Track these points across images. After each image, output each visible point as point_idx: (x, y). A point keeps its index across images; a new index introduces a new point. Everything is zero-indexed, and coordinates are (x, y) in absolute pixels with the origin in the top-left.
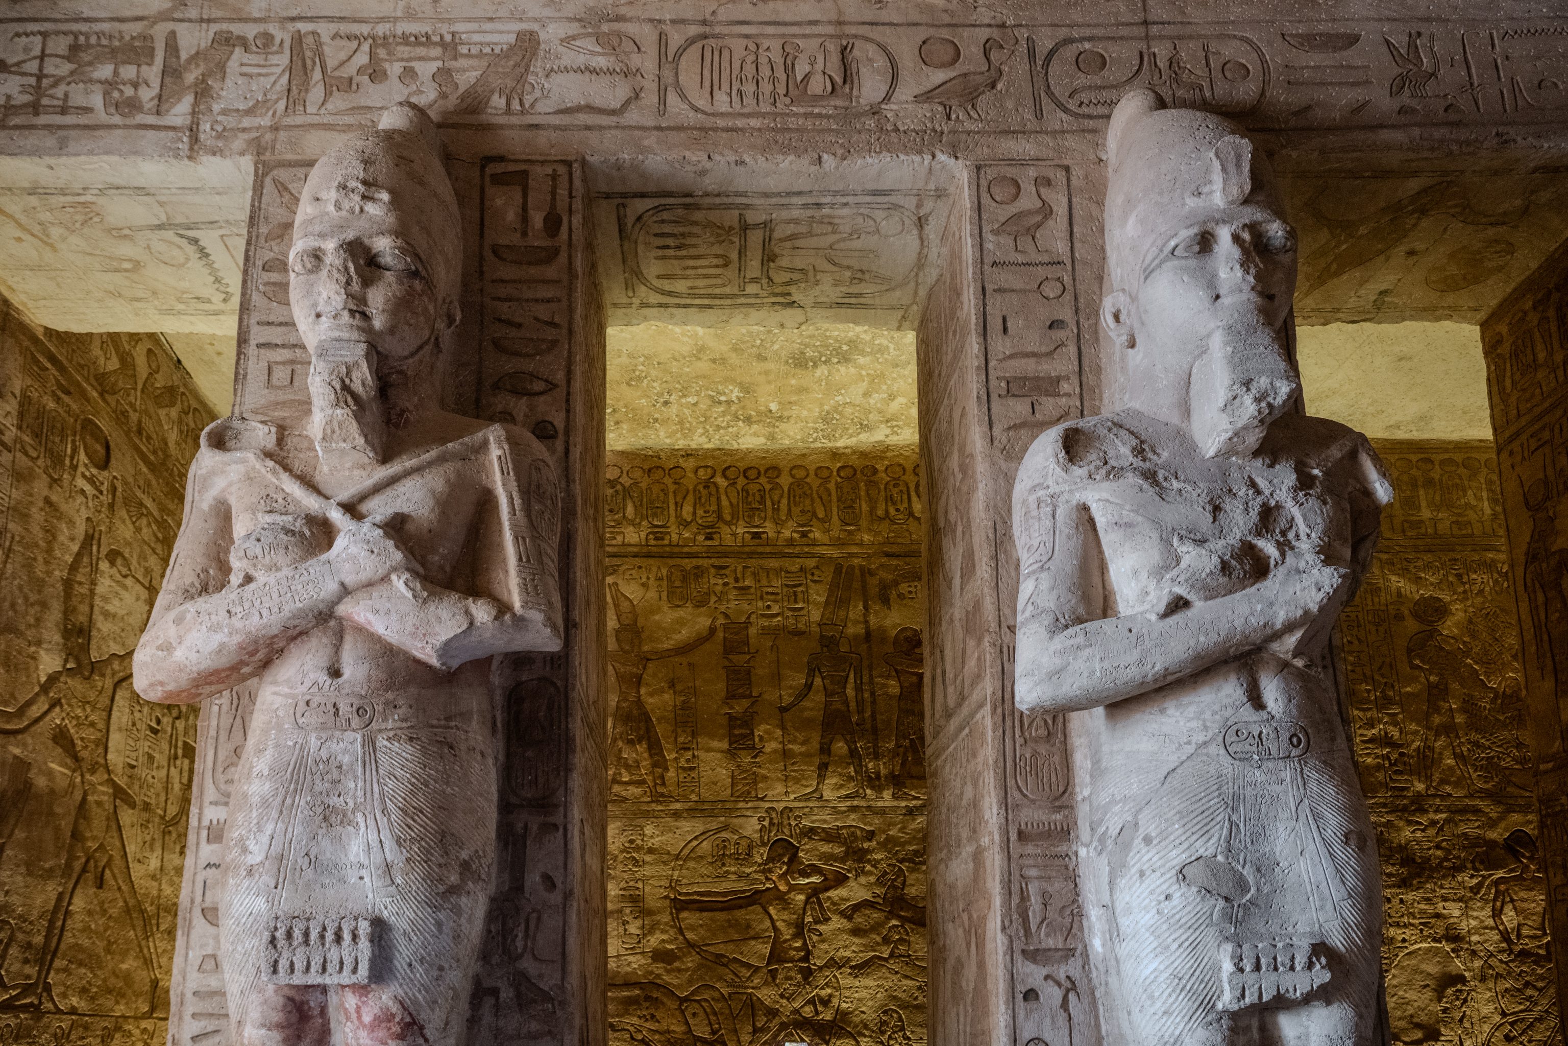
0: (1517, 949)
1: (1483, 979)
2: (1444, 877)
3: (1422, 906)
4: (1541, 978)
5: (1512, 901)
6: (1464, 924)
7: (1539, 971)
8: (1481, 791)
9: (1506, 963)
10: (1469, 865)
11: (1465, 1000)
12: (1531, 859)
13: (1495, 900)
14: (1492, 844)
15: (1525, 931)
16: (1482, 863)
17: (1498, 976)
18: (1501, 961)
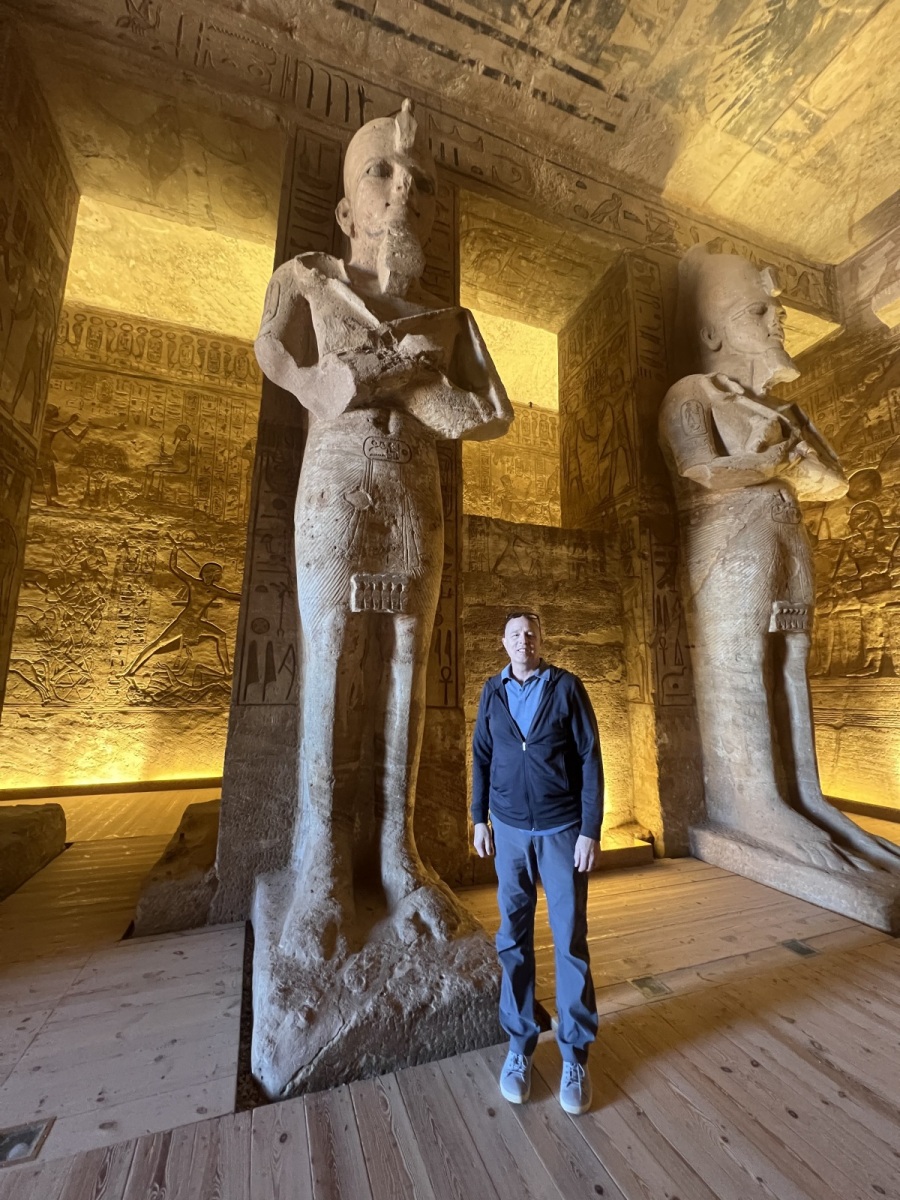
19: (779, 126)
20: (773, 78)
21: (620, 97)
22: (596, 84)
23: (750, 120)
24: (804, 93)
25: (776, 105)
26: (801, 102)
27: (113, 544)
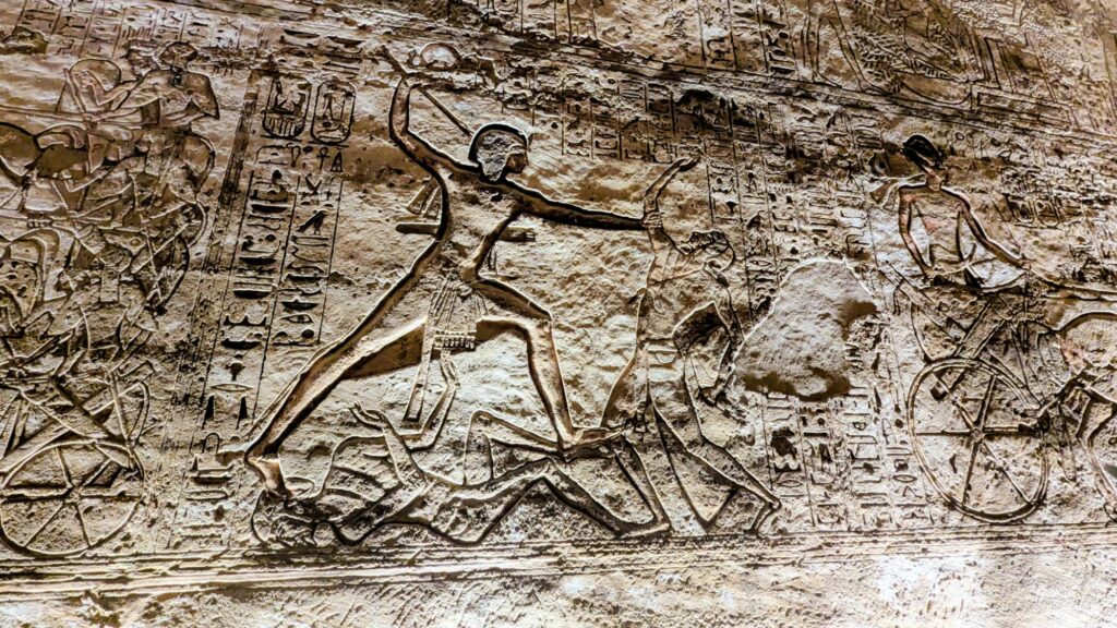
0: (932, 274)
1: (897, 311)
2: (839, 176)
3: (815, 209)
4: (965, 315)
5: (920, 215)
6: (867, 238)
7: (962, 306)
8: (872, 88)
9: (921, 291)
10: (868, 167)
11: (878, 339)
12: (936, 168)
13: (901, 212)
14: (891, 148)
15: (939, 253)
16: (882, 166)
17: (914, 308)
18: (915, 288)
27: (239, 66)
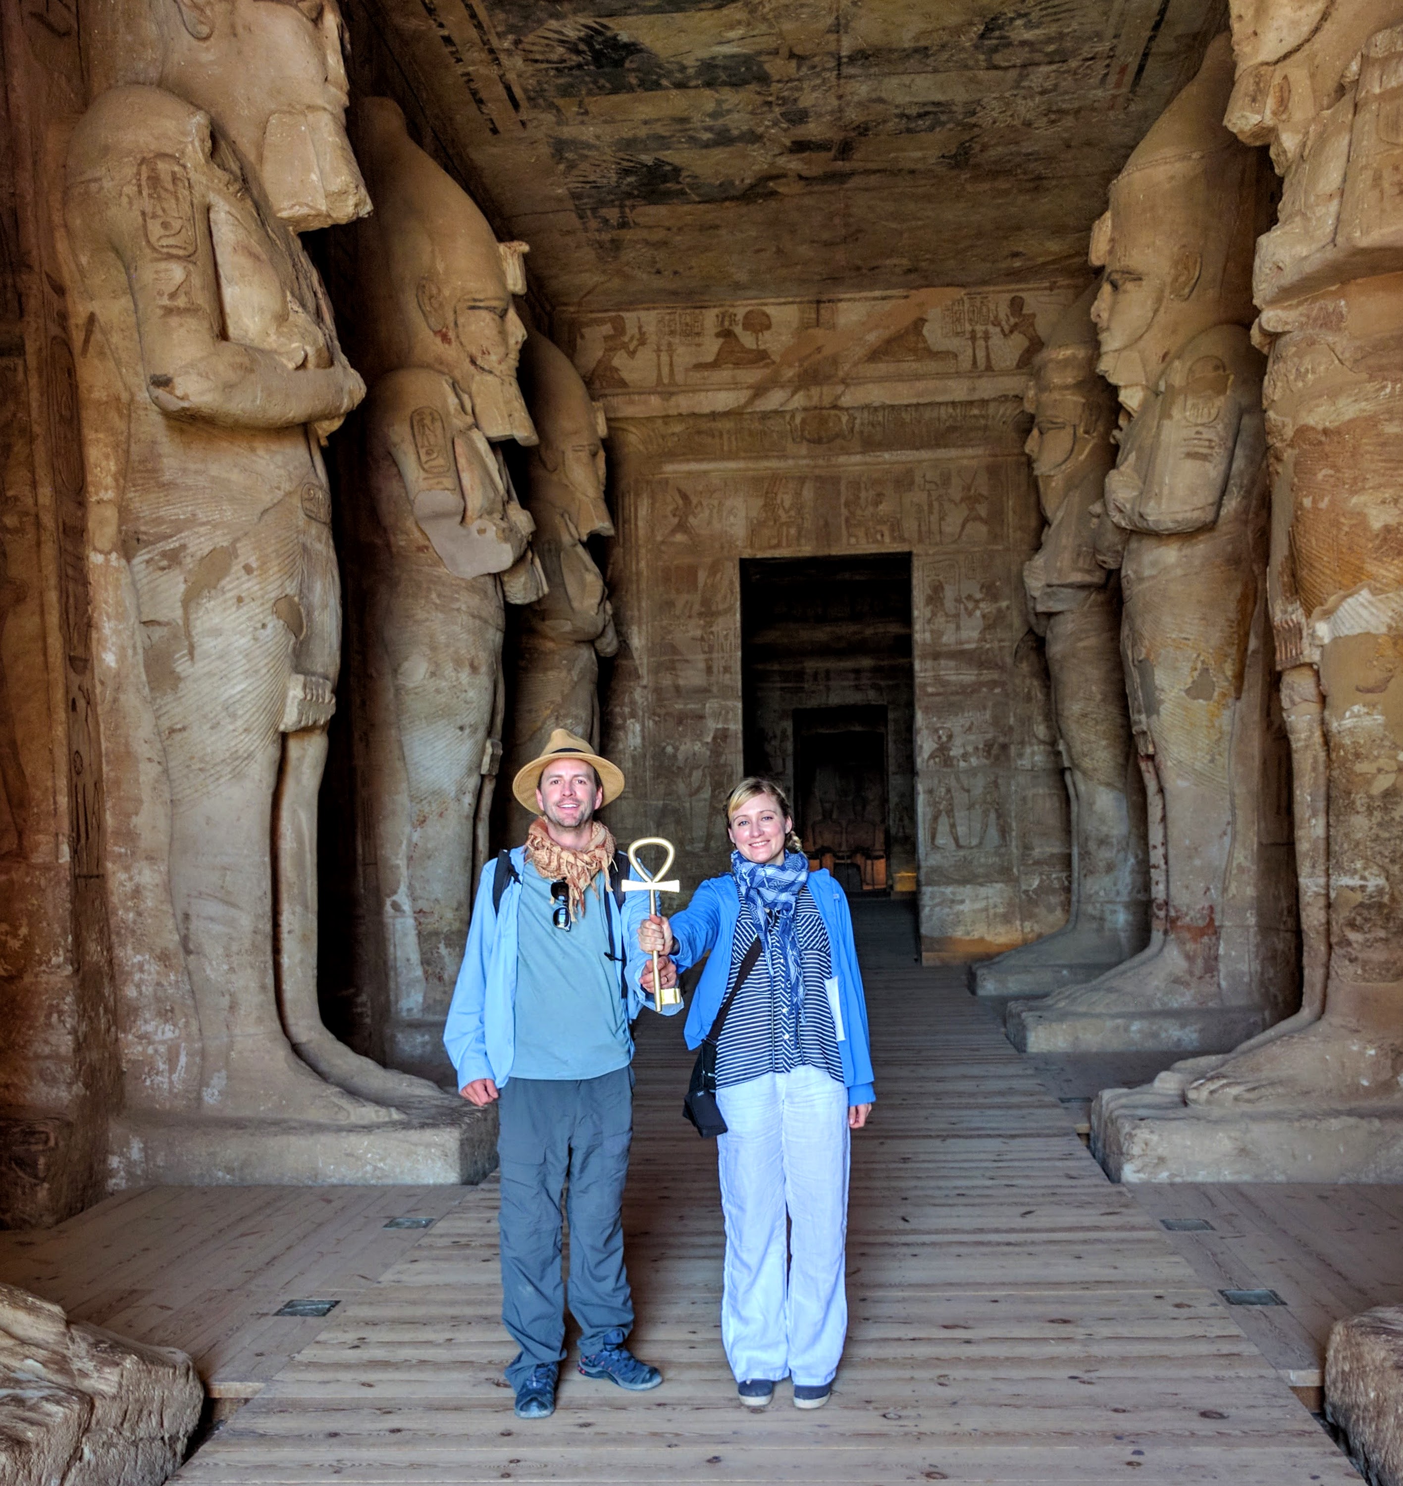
19: (604, 212)
20: (624, 188)
21: (523, 123)
22: (516, 105)
23: (590, 196)
24: (633, 207)
25: (612, 201)
26: (627, 210)
